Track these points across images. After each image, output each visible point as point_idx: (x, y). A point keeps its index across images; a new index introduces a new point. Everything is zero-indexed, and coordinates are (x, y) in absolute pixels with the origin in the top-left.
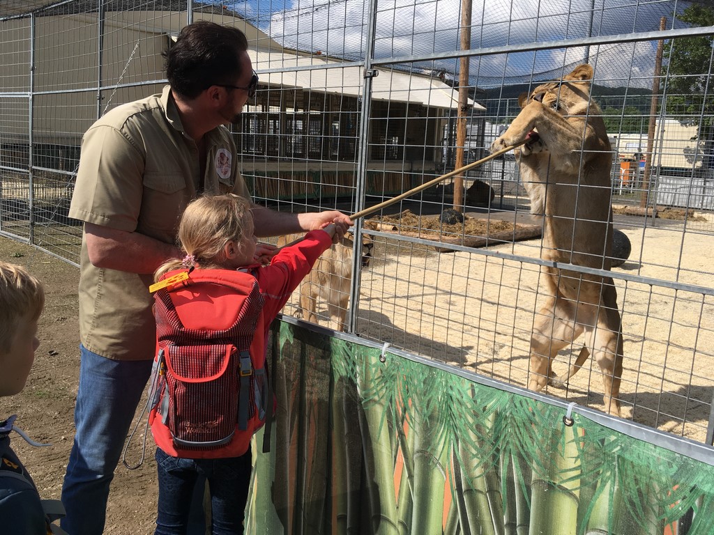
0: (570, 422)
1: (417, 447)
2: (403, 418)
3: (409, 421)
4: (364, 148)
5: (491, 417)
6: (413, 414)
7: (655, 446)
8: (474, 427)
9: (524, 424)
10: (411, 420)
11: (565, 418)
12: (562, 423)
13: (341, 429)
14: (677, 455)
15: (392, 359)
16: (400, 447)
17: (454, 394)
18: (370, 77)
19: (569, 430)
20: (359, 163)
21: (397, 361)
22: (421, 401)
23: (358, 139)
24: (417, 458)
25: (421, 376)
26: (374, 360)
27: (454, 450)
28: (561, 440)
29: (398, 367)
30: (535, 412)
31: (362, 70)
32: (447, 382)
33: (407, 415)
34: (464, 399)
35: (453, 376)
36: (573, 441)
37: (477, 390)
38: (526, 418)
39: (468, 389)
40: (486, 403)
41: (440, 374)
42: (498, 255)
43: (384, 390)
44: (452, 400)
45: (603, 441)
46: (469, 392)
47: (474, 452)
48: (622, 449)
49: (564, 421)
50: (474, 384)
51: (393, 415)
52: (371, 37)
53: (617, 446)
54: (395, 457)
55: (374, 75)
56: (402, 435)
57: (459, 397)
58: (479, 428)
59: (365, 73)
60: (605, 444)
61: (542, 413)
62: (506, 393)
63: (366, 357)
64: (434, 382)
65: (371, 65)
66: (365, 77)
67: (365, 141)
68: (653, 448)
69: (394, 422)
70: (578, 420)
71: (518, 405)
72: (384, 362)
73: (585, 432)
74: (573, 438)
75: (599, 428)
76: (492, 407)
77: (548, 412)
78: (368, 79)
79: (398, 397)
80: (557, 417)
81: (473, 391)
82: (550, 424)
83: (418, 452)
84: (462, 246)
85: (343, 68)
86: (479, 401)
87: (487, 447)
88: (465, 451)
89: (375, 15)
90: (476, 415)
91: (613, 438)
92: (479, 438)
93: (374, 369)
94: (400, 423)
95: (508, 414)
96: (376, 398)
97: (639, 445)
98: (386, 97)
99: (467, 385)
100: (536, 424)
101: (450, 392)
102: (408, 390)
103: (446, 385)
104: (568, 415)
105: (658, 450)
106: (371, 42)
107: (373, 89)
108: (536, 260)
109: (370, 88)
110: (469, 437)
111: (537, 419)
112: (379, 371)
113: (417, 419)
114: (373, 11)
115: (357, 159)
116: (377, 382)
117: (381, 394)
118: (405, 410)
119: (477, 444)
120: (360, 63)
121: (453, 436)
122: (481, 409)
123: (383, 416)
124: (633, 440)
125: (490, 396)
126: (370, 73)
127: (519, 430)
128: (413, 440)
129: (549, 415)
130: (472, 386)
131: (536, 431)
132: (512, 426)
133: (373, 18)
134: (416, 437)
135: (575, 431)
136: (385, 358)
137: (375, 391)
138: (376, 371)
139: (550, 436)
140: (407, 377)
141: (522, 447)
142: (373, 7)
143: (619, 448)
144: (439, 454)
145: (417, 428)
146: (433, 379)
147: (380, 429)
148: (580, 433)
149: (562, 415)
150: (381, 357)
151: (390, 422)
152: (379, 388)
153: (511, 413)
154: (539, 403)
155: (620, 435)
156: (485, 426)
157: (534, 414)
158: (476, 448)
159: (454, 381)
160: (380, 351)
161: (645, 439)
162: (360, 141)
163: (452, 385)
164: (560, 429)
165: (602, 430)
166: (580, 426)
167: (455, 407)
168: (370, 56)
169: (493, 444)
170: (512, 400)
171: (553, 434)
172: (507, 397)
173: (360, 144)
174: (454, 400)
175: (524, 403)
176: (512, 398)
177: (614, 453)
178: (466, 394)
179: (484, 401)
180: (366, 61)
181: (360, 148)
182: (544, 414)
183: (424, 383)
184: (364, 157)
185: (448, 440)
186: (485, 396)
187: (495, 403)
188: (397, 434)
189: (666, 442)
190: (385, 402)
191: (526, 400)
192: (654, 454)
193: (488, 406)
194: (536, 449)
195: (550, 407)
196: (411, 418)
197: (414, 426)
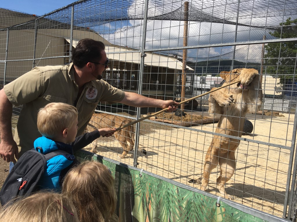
0: (219, 205)
1: (154, 216)
2: (149, 202)
3: (151, 204)
4: (141, 85)
5: (185, 203)
6: (153, 201)
7: (255, 217)
8: (178, 207)
9: (199, 206)
10: (152, 204)
11: (216, 203)
12: (215, 206)
13: (123, 208)
14: (264, 221)
15: (145, 176)
16: (147, 215)
17: (170, 192)
18: (143, 56)
19: (218, 209)
20: (139, 91)
21: (147, 177)
22: (156, 195)
23: (138, 82)
24: (154, 221)
25: (156, 184)
26: (137, 176)
27: (169, 218)
28: (215, 214)
29: (147, 179)
30: (204, 200)
31: (140, 53)
32: (167, 186)
33: (150, 201)
34: (174, 194)
35: (170, 184)
36: (220, 214)
37: (179, 190)
38: (200, 203)
39: (176, 190)
40: (183, 196)
41: (164, 183)
42: (196, 130)
43: (141, 190)
44: (169, 195)
45: (232, 214)
46: (176, 191)
47: (178, 219)
48: (241, 218)
49: (216, 205)
50: (178, 188)
51: (145, 201)
52: (144, 41)
53: (239, 216)
54: (145, 220)
55: (145, 56)
56: (148, 210)
57: (172, 193)
58: (180, 207)
59: (141, 55)
60: (234, 215)
61: (207, 201)
62: (192, 192)
63: (134, 175)
64: (161, 186)
65: (144, 52)
66: (142, 57)
67: (141, 82)
68: (253, 217)
69: (145, 204)
70: (222, 204)
71: (197, 197)
72: (141, 177)
73: (225, 210)
74: (220, 212)
75: (231, 208)
76: (186, 198)
77: (209, 201)
78: (143, 58)
79: (147, 193)
80: (213, 203)
81: (178, 191)
82: (210, 206)
83: (154, 218)
84: (181, 126)
85: (133, 53)
86: (180, 195)
87: (183, 216)
88: (174, 218)
89: (146, 32)
90: (179, 201)
91: (237, 213)
92: (180, 212)
93: (137, 180)
94: (148, 205)
95: (192, 201)
96: (138, 193)
97: (247, 216)
98: (150, 64)
99: (175, 188)
100: (205, 206)
101: (168, 191)
102: (151, 190)
103: (167, 188)
104: (218, 202)
105: (256, 218)
106: (144, 42)
107: (145, 61)
108: (211, 132)
109: (143, 61)
110: (176, 212)
111: (205, 204)
112: (139, 181)
113: (154, 203)
114: (145, 31)
115: (138, 89)
116: (138, 186)
117: (140, 191)
118: (150, 199)
119: (179, 215)
120: (139, 51)
121: (168, 211)
122: (181, 199)
123: (140, 201)
124: (245, 214)
125: (185, 193)
126: (144, 55)
127: (197, 209)
128: (153, 213)
129: (210, 202)
130: (177, 188)
131: (204, 209)
132: (194, 207)
133: (145, 33)
134: (154, 211)
135: (221, 209)
136: (142, 176)
137: (137, 190)
138: (138, 181)
139: (210, 212)
140: (151, 184)
141: (198, 217)
142: (145, 29)
143: (239, 217)
144: (163, 219)
145: (154, 208)
146: (161, 185)
147: (139, 208)
148: (223, 211)
149: (215, 202)
150: (140, 175)
151: (143, 205)
152: (139, 189)
153: (194, 201)
154: (205, 197)
155: (240, 211)
156: (183, 207)
157: (203, 201)
158: (178, 217)
159: (170, 186)
160: (140, 172)
161: (250, 213)
162: (139, 82)
163: (169, 188)
164: (215, 208)
165: (232, 209)
166: (223, 207)
167: (170, 198)
168: (143, 48)
169: (186, 215)
170: (194, 195)
171: (211, 211)
172: (192, 193)
173: (139, 84)
174: (170, 195)
175: (199, 197)
176: (195, 194)
177: (237, 219)
178: (175, 192)
179: (182, 195)
180: (142, 51)
181: (139, 85)
182: (208, 202)
183: (158, 186)
184: (141, 89)
185: (166, 213)
186: (183, 193)
187: (187, 197)
188: (146, 210)
189: (259, 215)
190: (141, 195)
191: (200, 195)
192: (254, 220)
193: (184, 198)
194: (205, 218)
195: (210, 198)
196: (152, 202)
197: (153, 206)
